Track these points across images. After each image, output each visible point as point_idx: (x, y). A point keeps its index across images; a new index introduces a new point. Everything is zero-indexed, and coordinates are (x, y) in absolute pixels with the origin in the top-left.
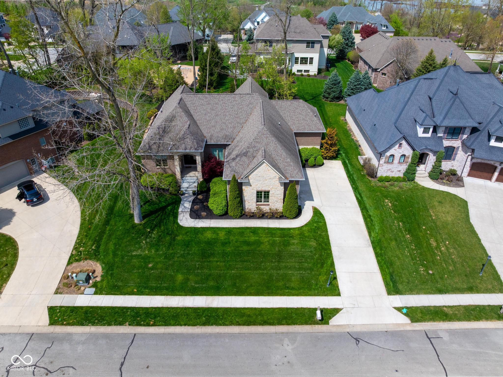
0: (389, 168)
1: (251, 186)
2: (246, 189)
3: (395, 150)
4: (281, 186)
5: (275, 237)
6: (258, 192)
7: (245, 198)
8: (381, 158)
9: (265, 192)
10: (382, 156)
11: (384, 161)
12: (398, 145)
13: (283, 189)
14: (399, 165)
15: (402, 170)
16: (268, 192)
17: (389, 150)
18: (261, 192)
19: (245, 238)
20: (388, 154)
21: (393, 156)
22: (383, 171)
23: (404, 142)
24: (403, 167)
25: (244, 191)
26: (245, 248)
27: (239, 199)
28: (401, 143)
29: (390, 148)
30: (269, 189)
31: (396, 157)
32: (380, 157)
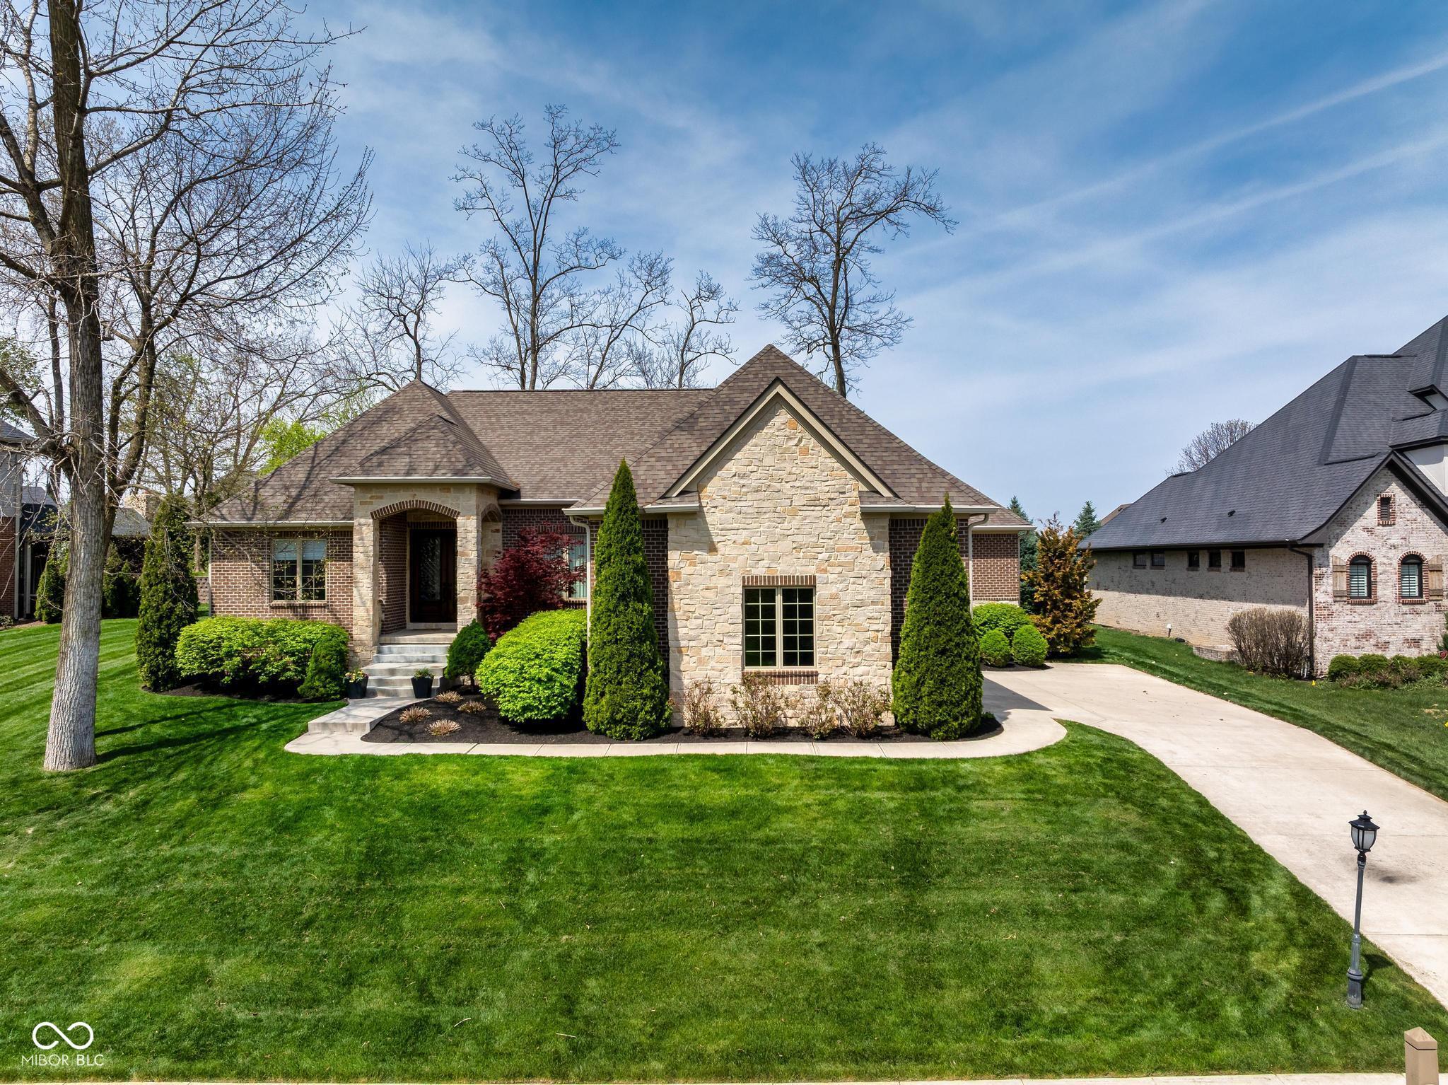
0: (1362, 627)
1: (712, 549)
2: (687, 570)
3: (1369, 531)
4: (876, 549)
5: (863, 788)
6: (750, 594)
7: (682, 632)
8: (1317, 571)
9: (789, 594)
10: (1316, 562)
11: (1330, 590)
12: (1373, 510)
13: (888, 573)
14: (1406, 608)
15: (1427, 636)
16: (807, 593)
17: (1342, 533)
18: (769, 594)
19: (674, 793)
20: (1341, 552)
21: (1362, 562)
22: (1338, 641)
23: (1395, 490)
24: (1423, 619)
25: (674, 586)
26: (670, 830)
27: (647, 608)
28: (1384, 494)
29: (1340, 519)
30: (811, 570)
31: (1380, 569)
32: (1311, 572)
